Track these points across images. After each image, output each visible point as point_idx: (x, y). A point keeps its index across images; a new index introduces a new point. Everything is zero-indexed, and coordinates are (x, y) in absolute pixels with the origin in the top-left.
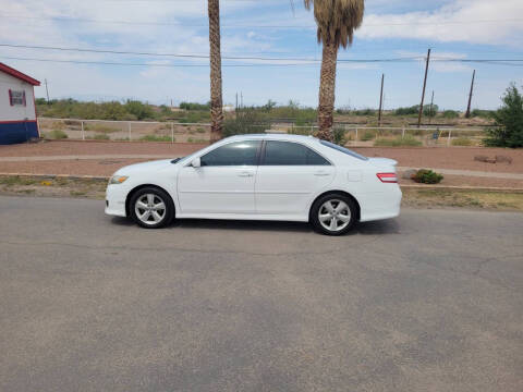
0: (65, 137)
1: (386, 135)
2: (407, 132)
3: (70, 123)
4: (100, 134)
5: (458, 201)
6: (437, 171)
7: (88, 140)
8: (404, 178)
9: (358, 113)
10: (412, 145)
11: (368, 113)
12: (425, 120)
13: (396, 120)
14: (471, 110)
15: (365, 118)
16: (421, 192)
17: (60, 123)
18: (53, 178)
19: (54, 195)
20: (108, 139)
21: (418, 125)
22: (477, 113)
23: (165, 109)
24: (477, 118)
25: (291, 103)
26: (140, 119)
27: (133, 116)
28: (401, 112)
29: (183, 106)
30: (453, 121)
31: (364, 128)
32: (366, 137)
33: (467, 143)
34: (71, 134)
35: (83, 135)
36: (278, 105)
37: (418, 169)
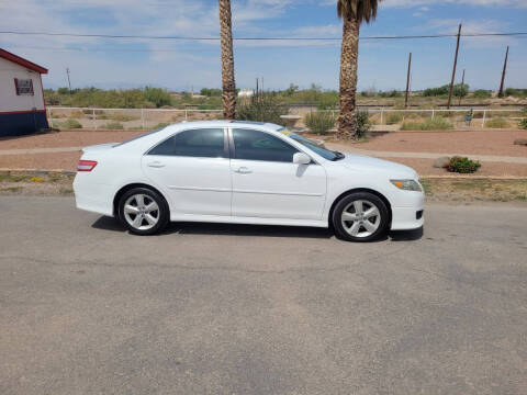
0: (80, 127)
1: (413, 118)
2: (437, 114)
3: (87, 112)
4: (115, 122)
5: (501, 193)
6: (473, 158)
7: (101, 129)
8: (435, 167)
9: (383, 95)
10: (443, 128)
11: (394, 94)
12: (455, 101)
13: (424, 101)
14: (505, 89)
15: (391, 100)
16: (456, 184)
18: (46, 173)
20: (121, 128)
21: (448, 106)
22: (509, 93)
23: (186, 96)
24: (510, 98)
25: (313, 86)
26: (158, 106)
27: (150, 104)
28: (429, 93)
29: (204, 92)
30: (486, 101)
31: (390, 110)
32: (392, 121)
33: (502, 125)
34: (85, 122)
35: (95, 125)
36: (300, 89)
37: (451, 156)
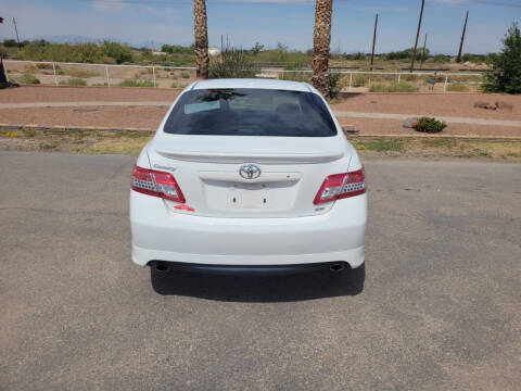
0: (38, 82)
1: (379, 80)
2: (403, 77)
3: (43, 67)
4: (75, 78)
5: (465, 151)
6: (439, 119)
7: (62, 85)
8: (404, 126)
9: (348, 57)
10: (409, 90)
11: (359, 57)
12: (417, 65)
13: (387, 64)
14: (462, 55)
15: (355, 63)
16: (426, 142)
17: (32, 67)
18: (21, 128)
19: (21, 149)
20: (84, 84)
21: (411, 69)
22: (467, 58)
23: (146, 52)
24: (467, 63)
25: (279, 45)
26: (119, 62)
27: (110, 59)
28: (392, 57)
29: (165, 49)
30: (446, 65)
31: (356, 72)
32: (359, 83)
33: (461, 89)
34: (44, 79)
35: (56, 79)
36: (266, 48)
37: (420, 117)
